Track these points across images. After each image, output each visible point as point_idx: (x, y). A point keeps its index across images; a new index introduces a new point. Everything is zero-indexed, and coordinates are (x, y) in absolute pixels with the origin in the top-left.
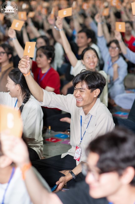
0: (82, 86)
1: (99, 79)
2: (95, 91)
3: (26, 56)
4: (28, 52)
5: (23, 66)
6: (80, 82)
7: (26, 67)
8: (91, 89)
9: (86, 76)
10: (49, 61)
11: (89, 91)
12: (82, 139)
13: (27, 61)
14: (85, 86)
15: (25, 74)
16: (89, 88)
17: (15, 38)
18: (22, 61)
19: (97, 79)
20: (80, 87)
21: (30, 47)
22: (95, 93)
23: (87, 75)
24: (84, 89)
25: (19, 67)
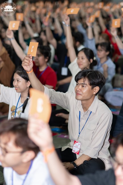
0: (84, 82)
1: (100, 77)
2: (95, 88)
3: (29, 55)
4: (32, 51)
5: (26, 64)
6: (83, 79)
7: (29, 65)
8: (92, 85)
9: (88, 74)
10: (46, 60)
11: (90, 87)
12: (79, 134)
13: (30, 60)
14: (87, 82)
15: (28, 72)
16: (91, 84)
17: (13, 38)
18: (26, 59)
19: (99, 77)
20: (83, 83)
21: (33, 46)
22: (95, 90)
23: (90, 73)
24: (86, 85)
25: (22, 65)
